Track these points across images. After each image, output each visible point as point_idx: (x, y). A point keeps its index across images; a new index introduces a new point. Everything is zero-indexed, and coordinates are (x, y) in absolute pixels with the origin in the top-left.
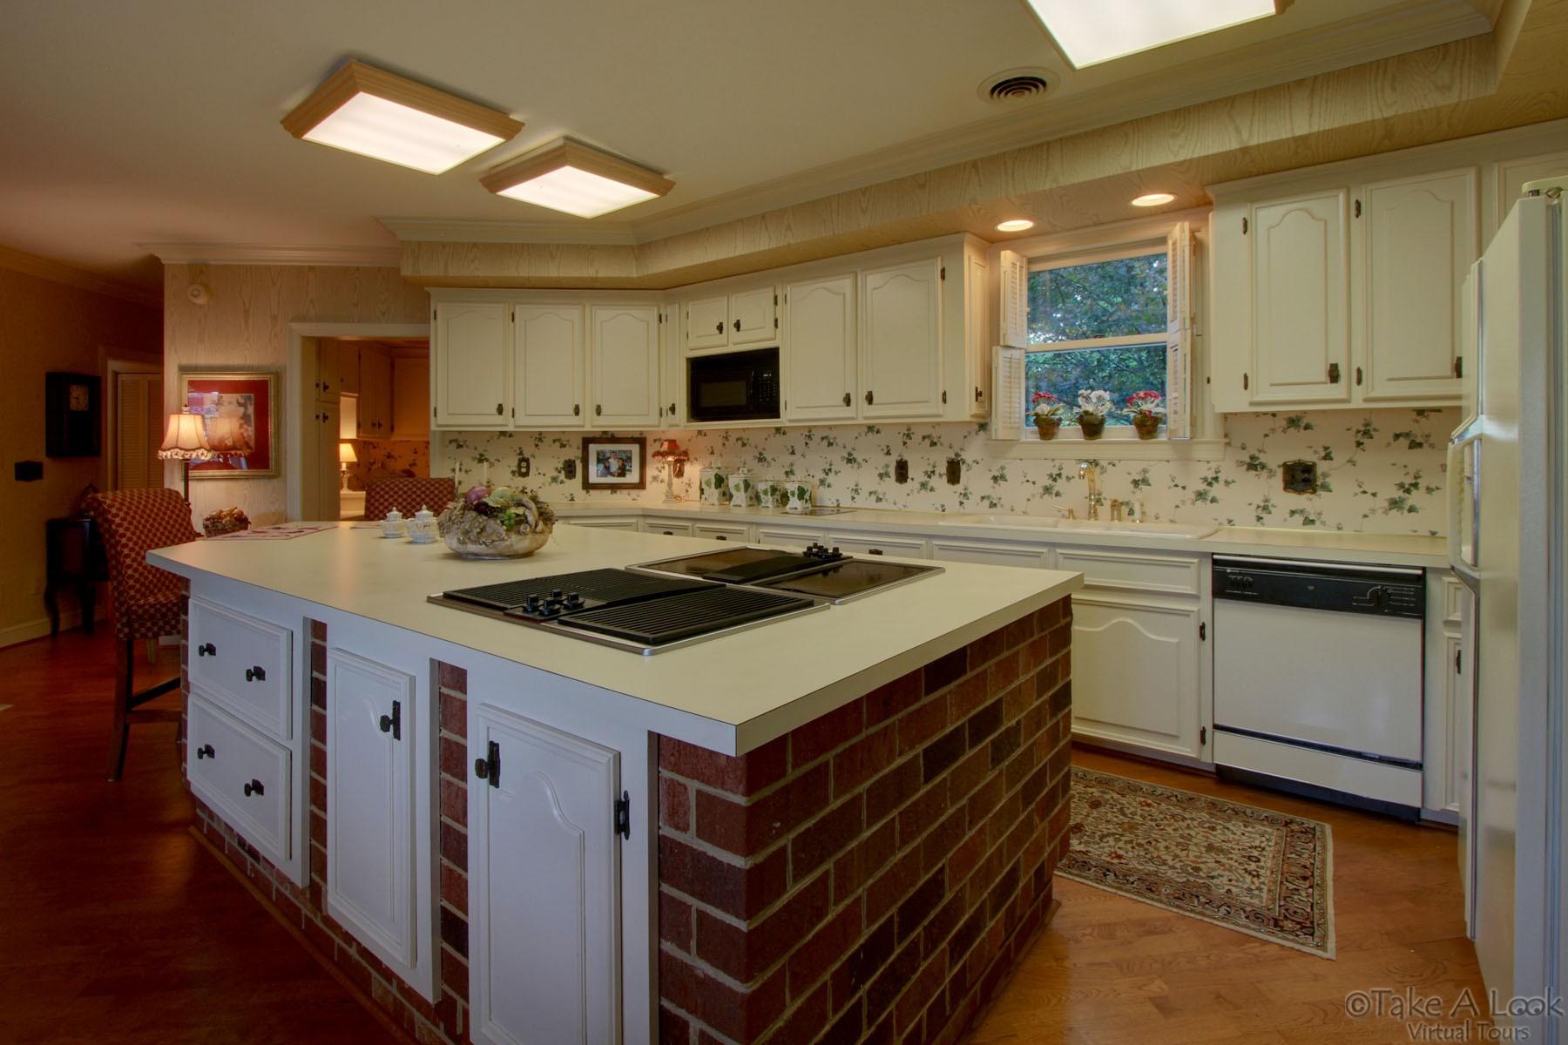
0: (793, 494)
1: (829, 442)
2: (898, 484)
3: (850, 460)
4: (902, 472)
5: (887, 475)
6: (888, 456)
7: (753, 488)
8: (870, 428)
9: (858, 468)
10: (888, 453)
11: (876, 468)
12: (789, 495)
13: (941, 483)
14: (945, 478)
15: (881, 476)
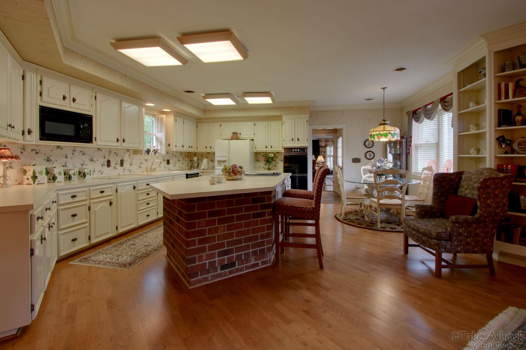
0: (88, 174)
1: (83, 153)
2: (108, 168)
3: (92, 160)
4: (109, 163)
5: (104, 165)
6: (104, 159)
7: (68, 174)
8: (99, 149)
9: (95, 163)
10: (104, 158)
11: (101, 163)
12: (86, 174)
13: (118, 166)
14: (120, 165)
15: (102, 165)
